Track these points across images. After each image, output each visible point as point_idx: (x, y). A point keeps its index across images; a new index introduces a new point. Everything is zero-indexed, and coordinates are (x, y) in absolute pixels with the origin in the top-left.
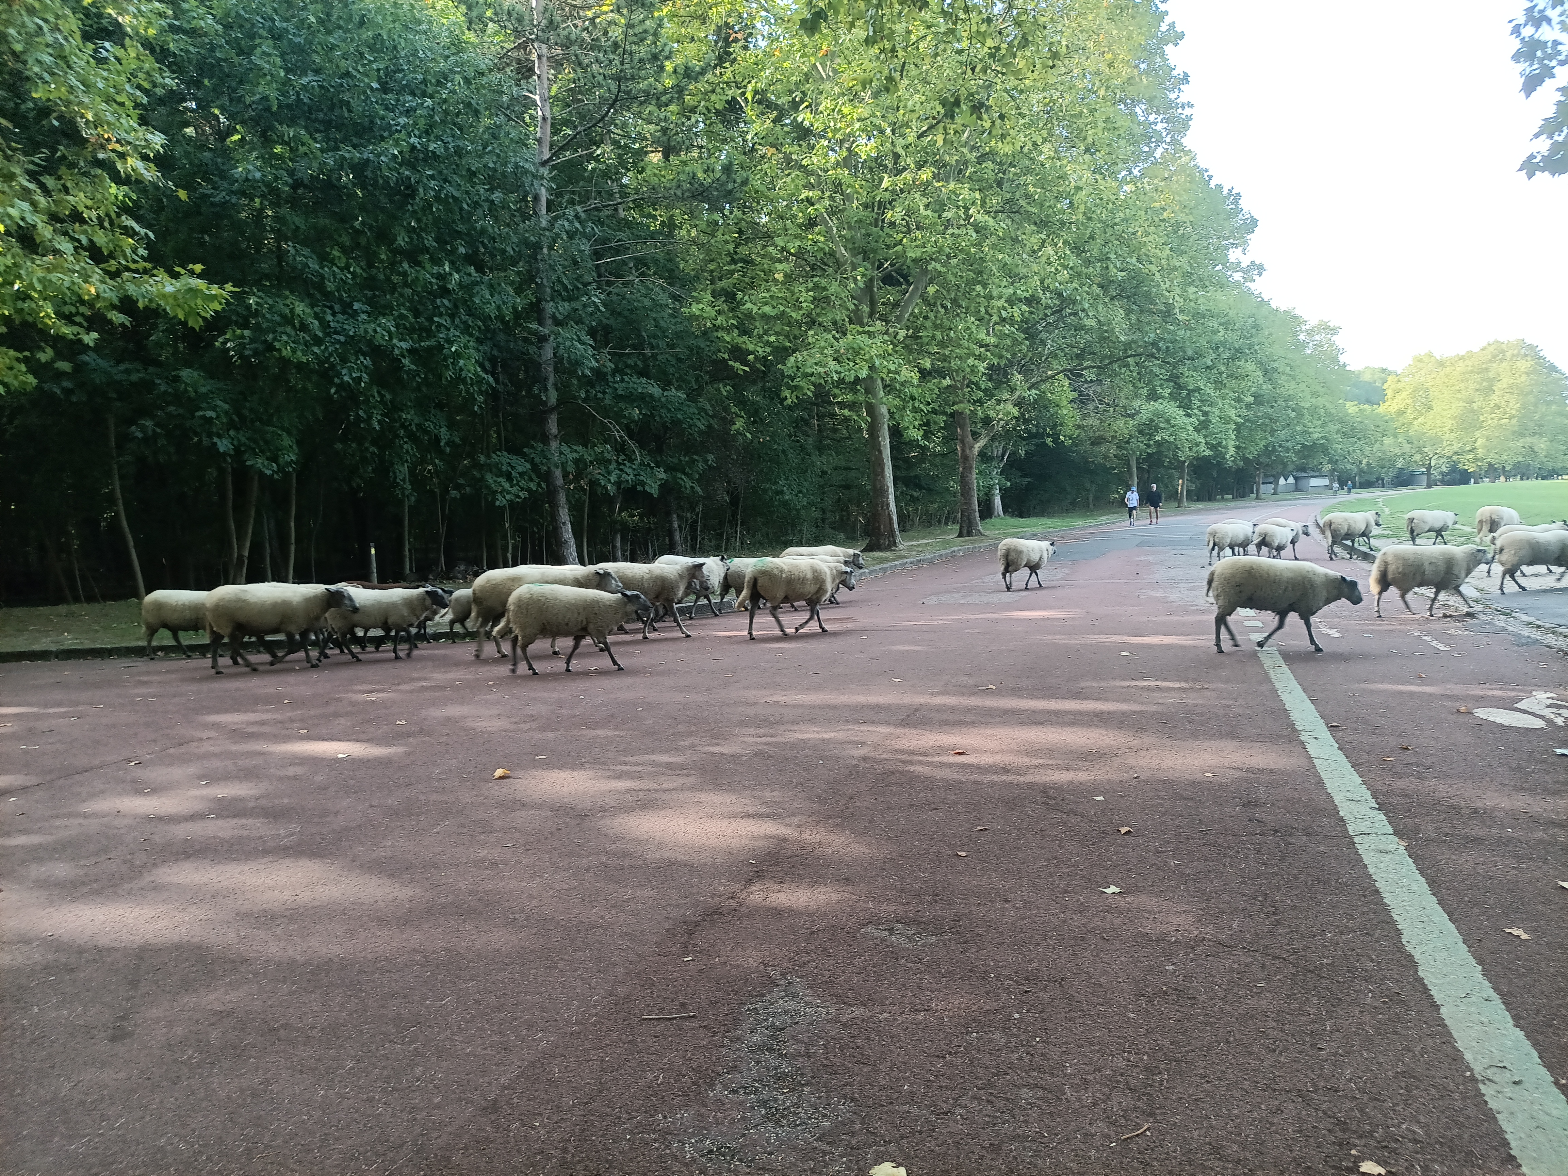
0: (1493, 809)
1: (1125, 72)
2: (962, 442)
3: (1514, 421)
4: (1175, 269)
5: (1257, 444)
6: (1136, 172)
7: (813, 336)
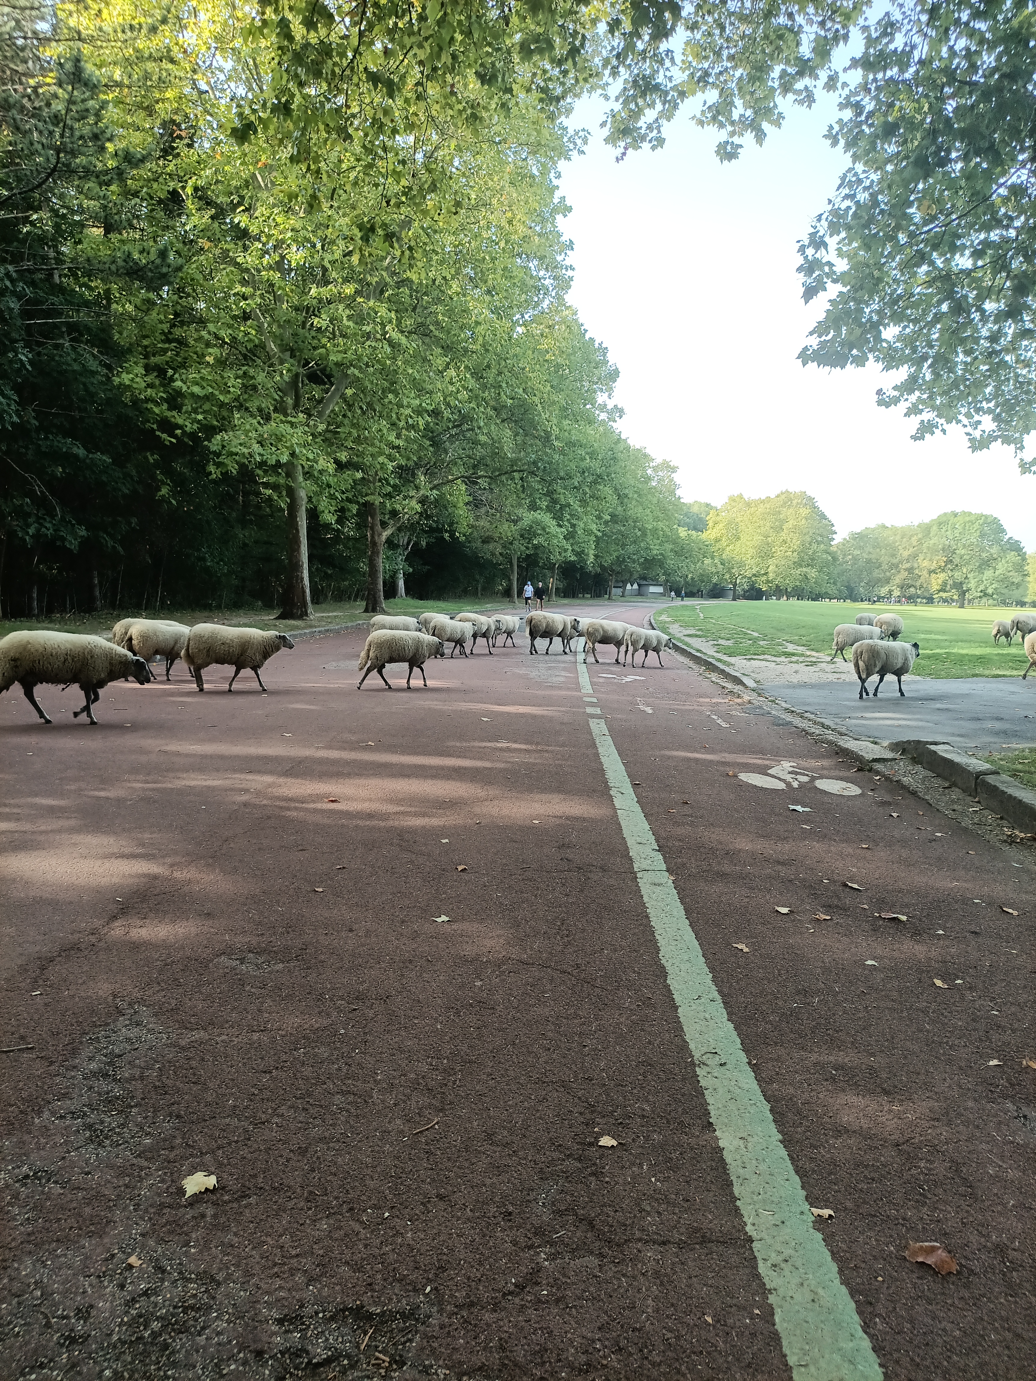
0: (740, 851)
1: (522, 230)
2: (372, 529)
3: (795, 554)
4: (554, 403)
5: (611, 555)
6: (527, 317)
7: (239, 419)
